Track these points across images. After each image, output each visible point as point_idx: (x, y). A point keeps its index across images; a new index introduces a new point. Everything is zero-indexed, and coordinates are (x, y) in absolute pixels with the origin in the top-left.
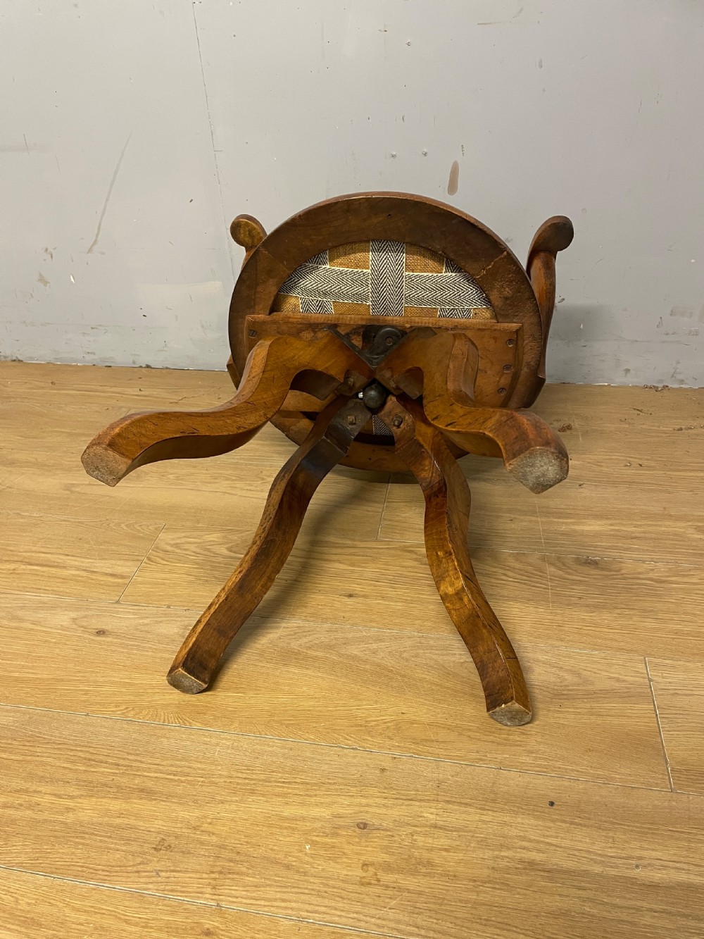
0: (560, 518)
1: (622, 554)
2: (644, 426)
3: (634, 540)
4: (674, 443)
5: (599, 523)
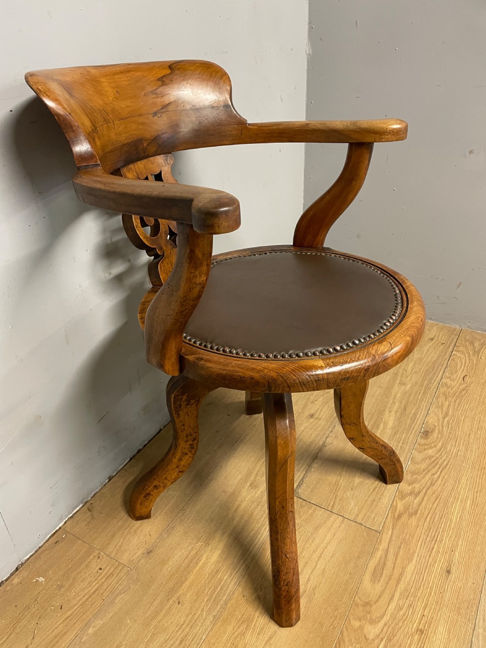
1: (420, 419)
3: (407, 409)
5: (387, 415)
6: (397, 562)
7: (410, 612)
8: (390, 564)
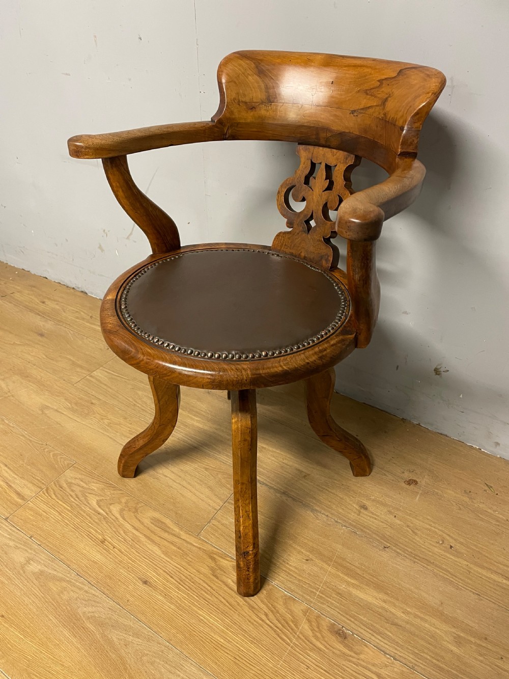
0: (347, 575)
1: (373, 638)
2: (481, 506)
3: (394, 627)
4: (498, 534)
5: (376, 594)
6: (165, 541)
7: (121, 539)
8: (166, 535)
